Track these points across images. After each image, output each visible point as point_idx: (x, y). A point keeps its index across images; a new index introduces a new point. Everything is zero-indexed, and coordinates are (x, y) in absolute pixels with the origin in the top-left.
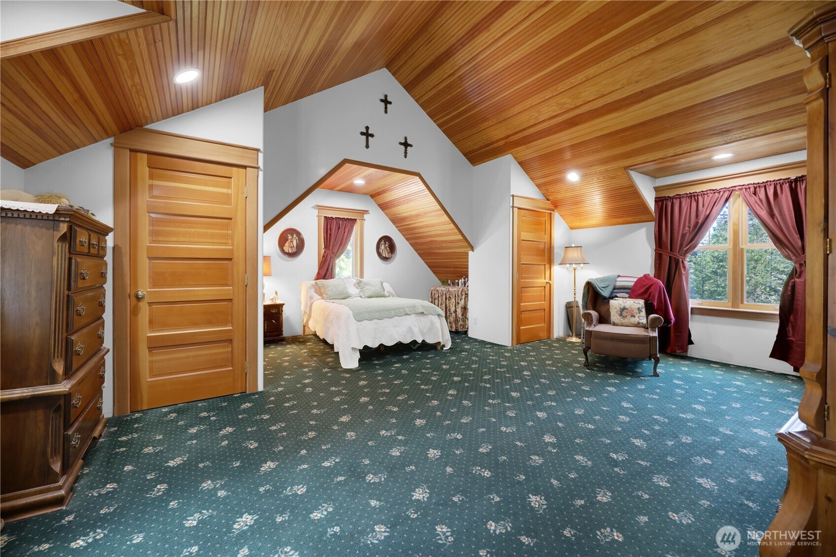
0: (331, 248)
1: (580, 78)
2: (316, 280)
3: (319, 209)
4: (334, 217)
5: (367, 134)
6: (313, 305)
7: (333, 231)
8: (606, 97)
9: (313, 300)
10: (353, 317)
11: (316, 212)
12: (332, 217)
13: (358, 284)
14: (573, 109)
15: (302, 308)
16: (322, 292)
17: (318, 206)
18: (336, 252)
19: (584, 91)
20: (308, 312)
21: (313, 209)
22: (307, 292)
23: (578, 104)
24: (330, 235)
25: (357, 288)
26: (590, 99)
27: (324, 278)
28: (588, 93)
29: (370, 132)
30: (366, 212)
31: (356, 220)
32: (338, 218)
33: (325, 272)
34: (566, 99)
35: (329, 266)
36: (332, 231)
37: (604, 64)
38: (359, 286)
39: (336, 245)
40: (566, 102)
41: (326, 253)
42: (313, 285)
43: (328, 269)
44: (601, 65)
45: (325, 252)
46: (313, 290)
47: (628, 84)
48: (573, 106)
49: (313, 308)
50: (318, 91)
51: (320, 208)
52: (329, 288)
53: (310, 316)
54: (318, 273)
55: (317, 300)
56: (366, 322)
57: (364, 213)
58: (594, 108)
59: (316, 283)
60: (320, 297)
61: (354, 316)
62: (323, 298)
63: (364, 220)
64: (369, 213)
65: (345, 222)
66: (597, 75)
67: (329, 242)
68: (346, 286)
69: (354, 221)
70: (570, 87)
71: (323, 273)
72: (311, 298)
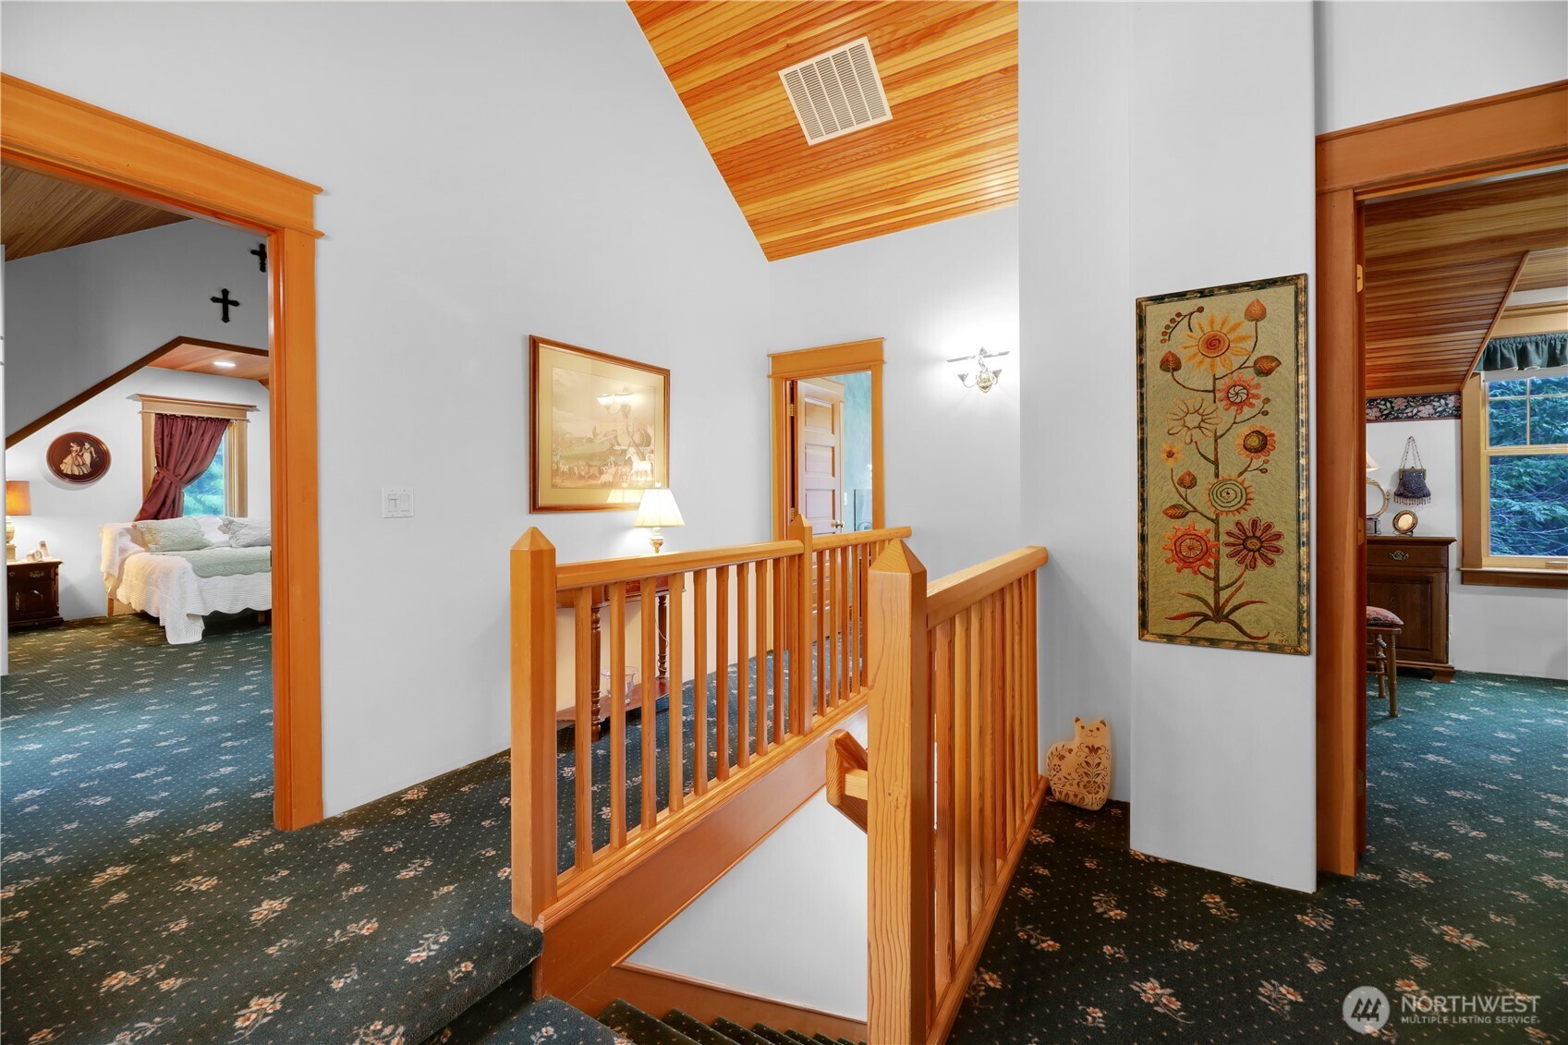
0: (171, 466)
2: (137, 520)
3: (143, 401)
4: (178, 414)
5: (225, 301)
6: (126, 562)
7: (177, 438)
9: (127, 555)
10: (192, 572)
11: (138, 405)
12: (174, 415)
13: (226, 525)
15: (103, 567)
16: (147, 539)
17: (141, 396)
18: (182, 473)
20: (116, 574)
21: (131, 401)
22: (115, 540)
24: (171, 444)
25: (225, 533)
27: (156, 518)
29: (231, 297)
30: (252, 408)
31: (229, 420)
32: (186, 416)
33: (158, 507)
35: (166, 496)
36: (174, 439)
38: (229, 529)
39: (183, 462)
41: (161, 476)
42: (128, 530)
43: (164, 503)
45: (158, 473)
46: (129, 537)
49: (125, 567)
50: (128, 231)
51: (144, 398)
52: (162, 534)
53: (119, 580)
54: (143, 510)
55: (135, 553)
56: (219, 578)
57: (246, 410)
59: (135, 527)
60: (142, 549)
61: (195, 571)
62: (148, 550)
63: (248, 421)
64: (258, 410)
65: (204, 423)
67: (168, 456)
68: (202, 529)
69: (224, 423)
71: (153, 509)
72: (123, 551)
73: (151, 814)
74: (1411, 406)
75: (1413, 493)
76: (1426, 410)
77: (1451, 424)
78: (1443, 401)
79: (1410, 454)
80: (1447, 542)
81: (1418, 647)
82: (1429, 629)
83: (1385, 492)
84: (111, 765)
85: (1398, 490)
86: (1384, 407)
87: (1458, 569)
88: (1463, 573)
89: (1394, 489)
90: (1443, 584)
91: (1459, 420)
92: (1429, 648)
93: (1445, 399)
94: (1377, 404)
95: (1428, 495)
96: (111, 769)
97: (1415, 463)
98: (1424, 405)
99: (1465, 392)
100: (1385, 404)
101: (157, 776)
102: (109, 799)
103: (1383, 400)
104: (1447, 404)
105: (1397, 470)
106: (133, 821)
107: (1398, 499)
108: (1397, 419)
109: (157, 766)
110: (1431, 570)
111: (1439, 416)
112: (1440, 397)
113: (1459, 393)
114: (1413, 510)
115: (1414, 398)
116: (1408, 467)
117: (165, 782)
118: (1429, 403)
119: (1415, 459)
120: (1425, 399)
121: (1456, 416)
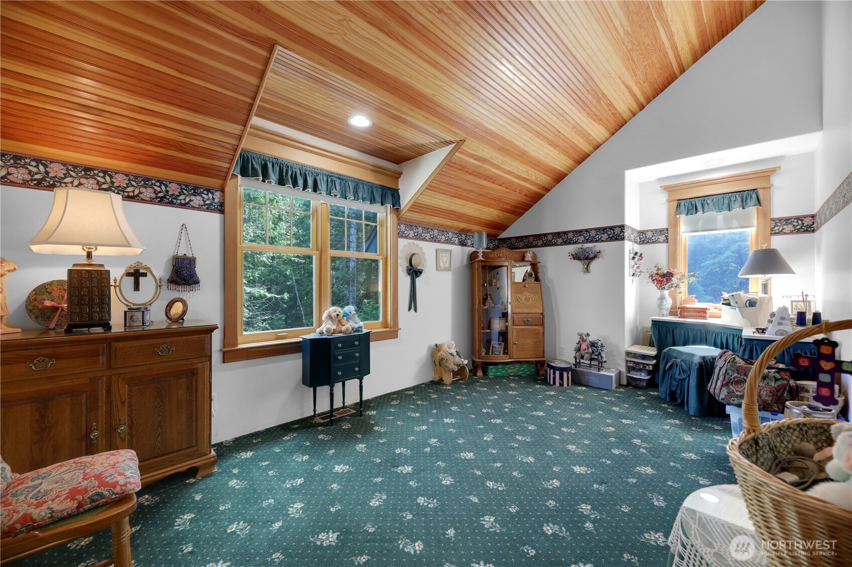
74: (184, 194)
75: (185, 280)
76: (197, 201)
77: (216, 217)
78: (210, 195)
79: (183, 241)
80: (210, 330)
81: (184, 447)
82: (194, 423)
83: (158, 279)
85: (171, 277)
86: (158, 189)
87: (221, 350)
88: (224, 353)
89: (167, 276)
90: (207, 373)
91: (222, 215)
92: (194, 444)
93: (212, 194)
94: (152, 184)
95: (197, 282)
97: (187, 251)
98: (195, 195)
99: (227, 189)
100: (160, 187)
103: (158, 181)
104: (213, 199)
105: (171, 257)
107: (172, 286)
108: (171, 204)
110: (196, 361)
111: (207, 208)
112: (209, 190)
113: (222, 190)
114: (185, 298)
115: (186, 186)
116: (180, 254)
118: (200, 194)
119: (187, 247)
120: (196, 190)
121: (220, 210)
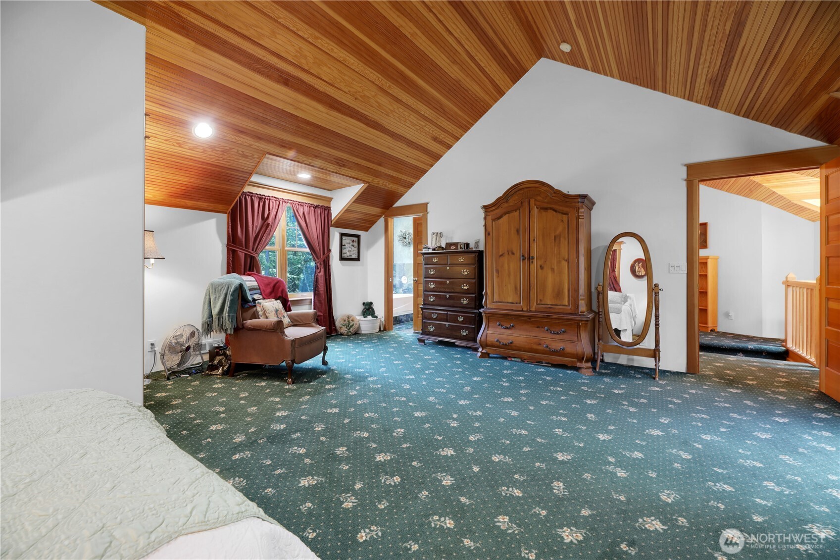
1: (341, 55)
8: (333, 88)
14: (303, 70)
19: (329, 68)
23: (312, 71)
26: (324, 78)
28: (328, 71)
34: (311, 56)
37: (362, 66)
40: (308, 58)
44: (359, 64)
47: (352, 95)
48: (306, 68)
58: (316, 86)
66: (350, 68)
70: (328, 51)
73: (732, 390)
84: (738, 417)
96: (739, 415)
101: (721, 402)
102: (745, 402)
106: (739, 391)
109: (718, 406)
117: (719, 398)
